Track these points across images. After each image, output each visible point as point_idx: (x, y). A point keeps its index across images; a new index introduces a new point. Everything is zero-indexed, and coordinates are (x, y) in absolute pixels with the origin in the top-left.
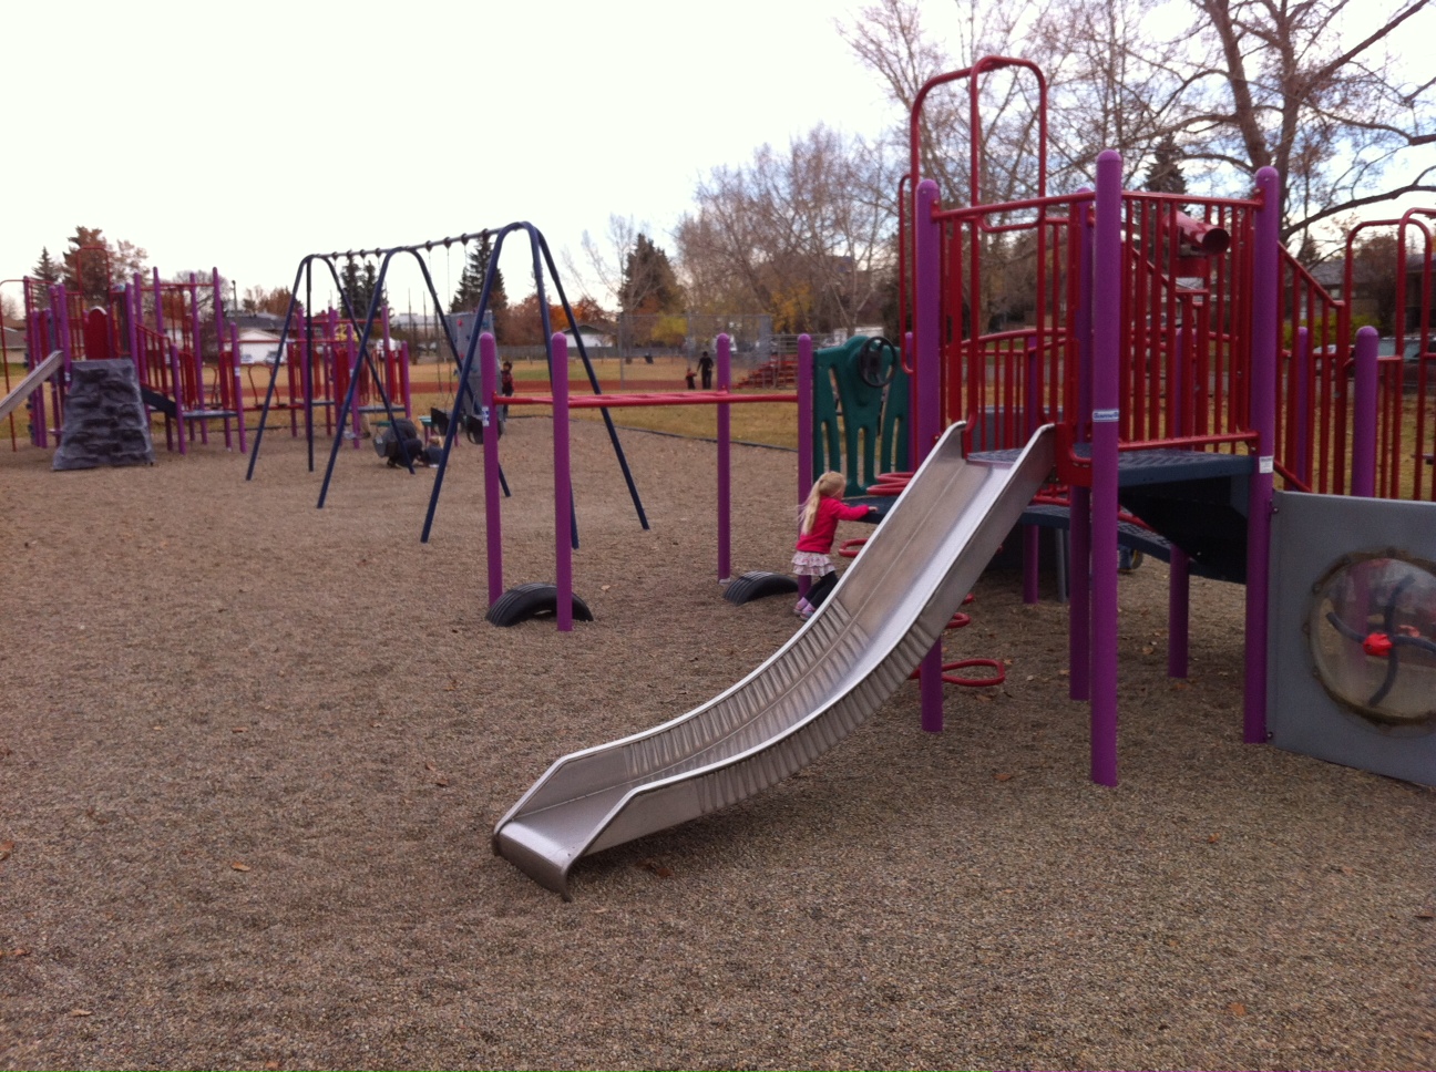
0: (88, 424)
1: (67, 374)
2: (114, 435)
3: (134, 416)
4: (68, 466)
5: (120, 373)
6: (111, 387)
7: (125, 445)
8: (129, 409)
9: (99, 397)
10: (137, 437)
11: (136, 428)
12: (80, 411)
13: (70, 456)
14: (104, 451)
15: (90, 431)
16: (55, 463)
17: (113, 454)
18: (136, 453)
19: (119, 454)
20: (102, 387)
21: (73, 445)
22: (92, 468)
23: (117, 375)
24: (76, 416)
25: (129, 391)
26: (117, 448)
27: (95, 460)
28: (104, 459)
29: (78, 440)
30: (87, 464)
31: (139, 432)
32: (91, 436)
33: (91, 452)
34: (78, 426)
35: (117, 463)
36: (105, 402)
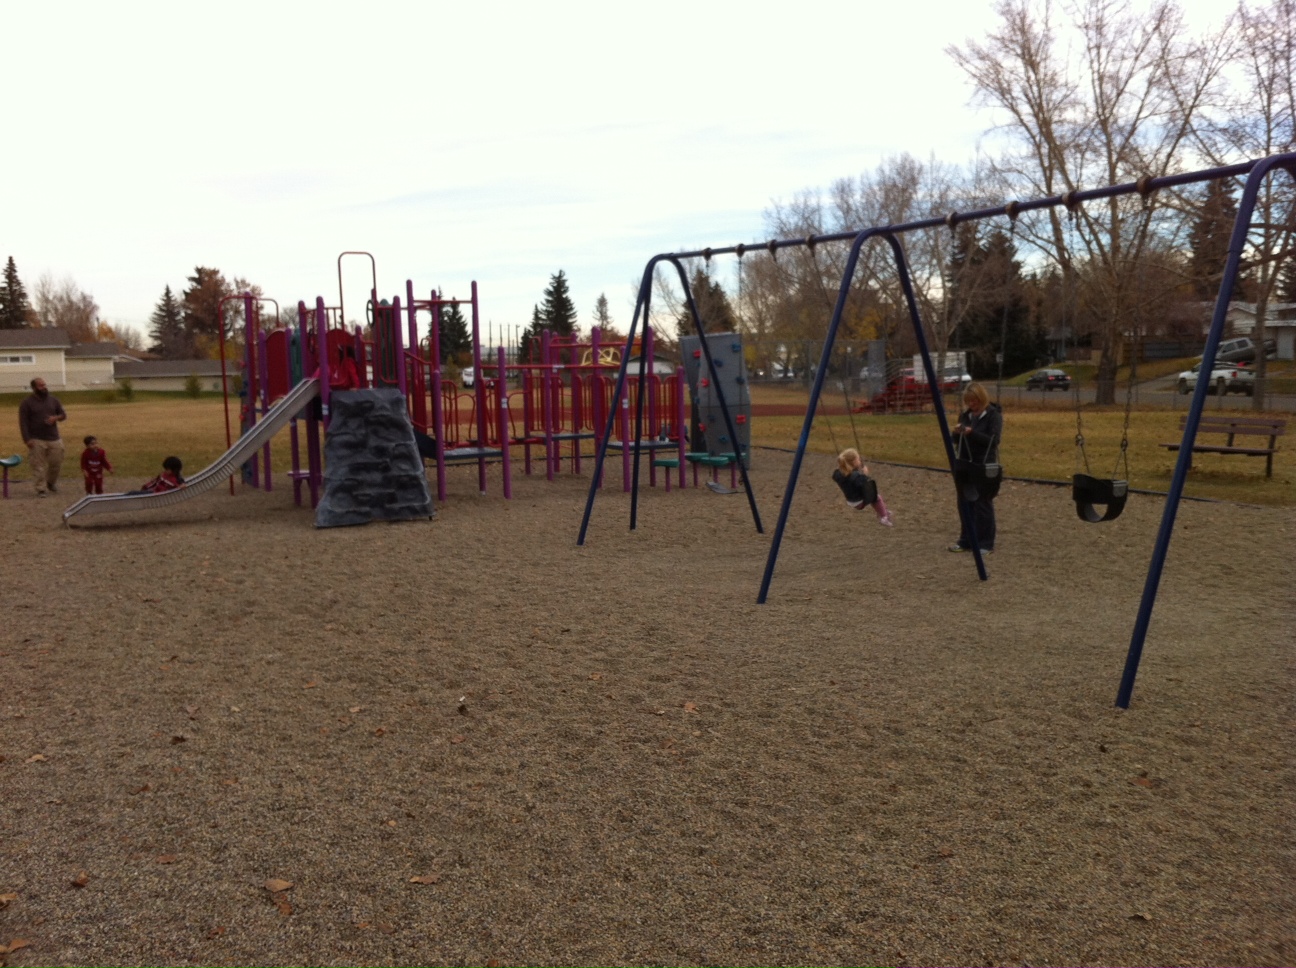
0: (357, 468)
1: (325, 407)
2: (387, 482)
3: (408, 457)
4: (337, 523)
5: (388, 406)
6: (381, 424)
7: (400, 494)
8: (403, 450)
9: (366, 436)
10: (413, 484)
11: (412, 473)
12: (344, 452)
13: (338, 510)
14: (376, 502)
15: (360, 478)
16: (321, 518)
17: (388, 506)
18: (416, 504)
19: (396, 506)
20: (368, 423)
21: (340, 495)
22: (364, 524)
23: (383, 408)
24: (341, 458)
25: (400, 427)
26: (392, 499)
27: (367, 514)
28: (376, 512)
29: (344, 490)
30: (358, 519)
31: (416, 478)
32: (361, 484)
33: (362, 503)
34: (343, 471)
35: (393, 518)
36: (373, 442)
